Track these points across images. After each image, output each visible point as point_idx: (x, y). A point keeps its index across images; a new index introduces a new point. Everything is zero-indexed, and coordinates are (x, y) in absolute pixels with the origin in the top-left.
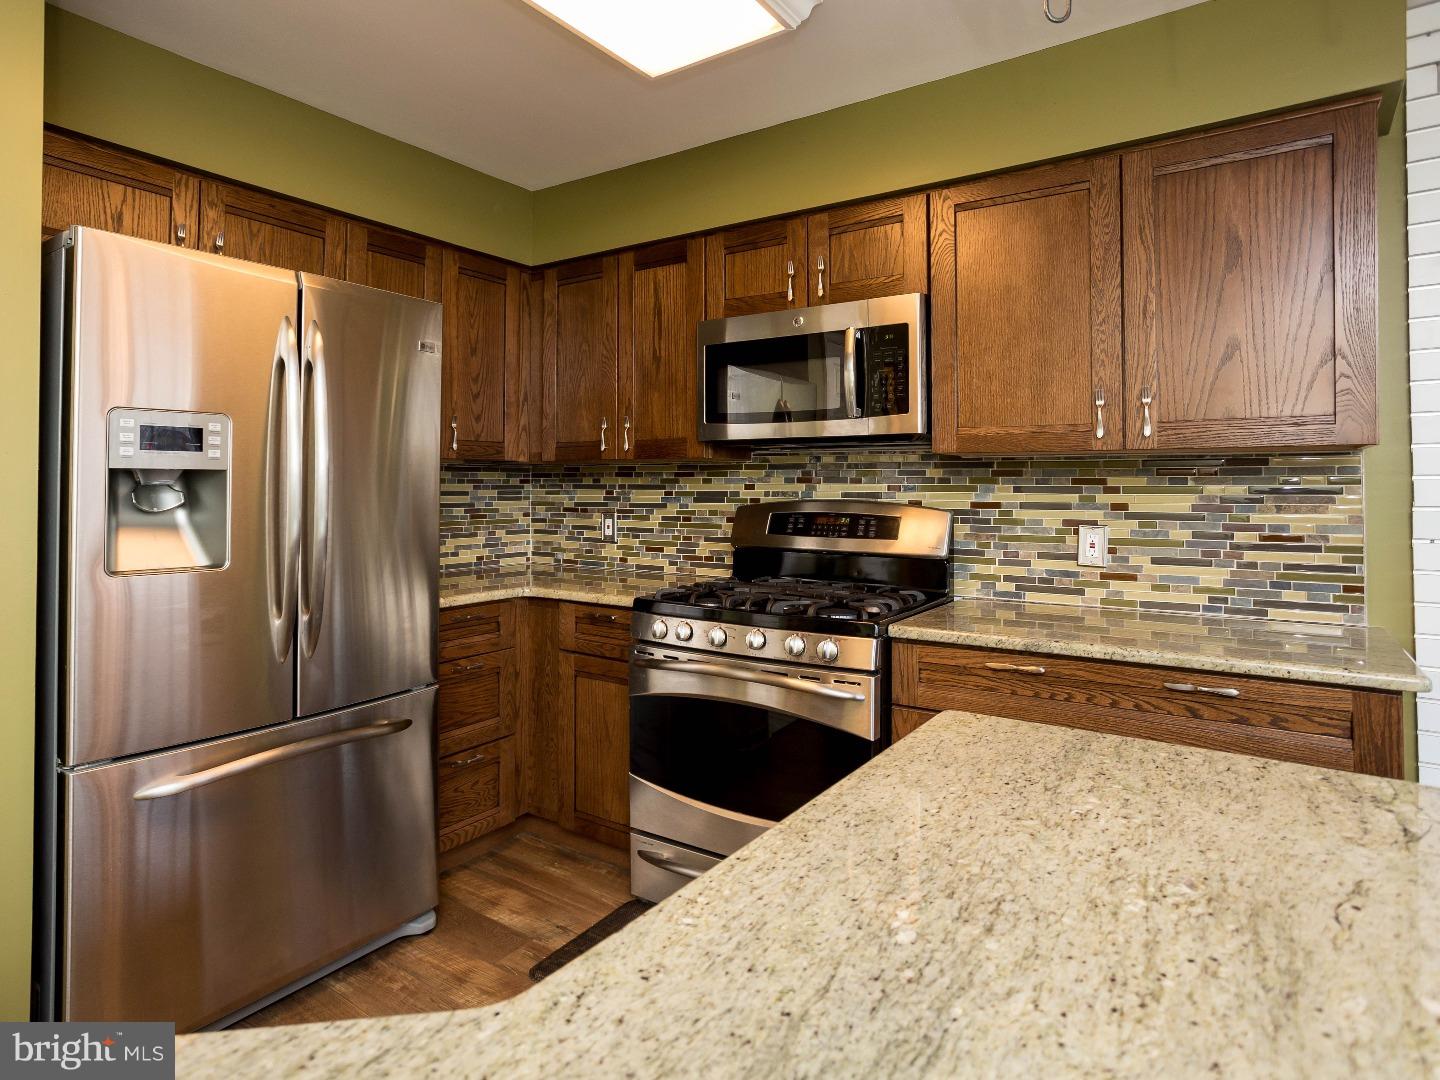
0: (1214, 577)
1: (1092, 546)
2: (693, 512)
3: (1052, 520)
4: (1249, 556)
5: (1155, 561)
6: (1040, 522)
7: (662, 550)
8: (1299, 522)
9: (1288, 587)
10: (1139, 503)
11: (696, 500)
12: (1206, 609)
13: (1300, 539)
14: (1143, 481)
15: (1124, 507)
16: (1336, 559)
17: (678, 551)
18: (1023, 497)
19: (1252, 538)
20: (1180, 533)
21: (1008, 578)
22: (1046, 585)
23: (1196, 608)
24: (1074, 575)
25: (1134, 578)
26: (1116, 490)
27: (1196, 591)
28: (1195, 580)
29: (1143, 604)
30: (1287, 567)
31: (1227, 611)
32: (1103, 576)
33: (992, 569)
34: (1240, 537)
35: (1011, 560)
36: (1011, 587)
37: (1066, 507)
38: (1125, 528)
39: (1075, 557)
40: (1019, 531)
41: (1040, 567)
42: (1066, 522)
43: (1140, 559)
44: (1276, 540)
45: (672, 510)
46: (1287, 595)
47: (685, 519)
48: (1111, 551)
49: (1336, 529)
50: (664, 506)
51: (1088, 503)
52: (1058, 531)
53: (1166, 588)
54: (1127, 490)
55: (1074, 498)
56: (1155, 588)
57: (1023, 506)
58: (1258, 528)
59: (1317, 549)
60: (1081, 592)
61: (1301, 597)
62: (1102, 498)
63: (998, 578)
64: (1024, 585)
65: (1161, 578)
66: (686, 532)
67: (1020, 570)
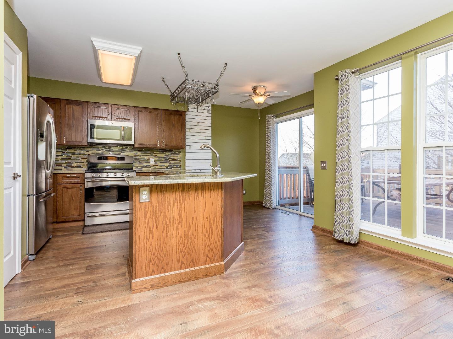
0: (167, 164)
1: (152, 161)
2: (72, 157)
3: (147, 158)
4: (170, 162)
5: (160, 163)
6: (145, 158)
7: (62, 165)
9: (174, 165)
10: (158, 155)
11: (72, 154)
12: (166, 169)
14: (159, 152)
15: (156, 156)
16: (179, 162)
17: (67, 165)
18: (143, 154)
19: (171, 159)
20: (163, 159)
21: (140, 167)
22: (146, 167)
24: (150, 165)
25: (158, 165)
26: (155, 153)
27: (165, 167)
28: (165, 165)
29: (159, 169)
30: (174, 163)
31: (169, 168)
32: (154, 165)
33: (138, 165)
35: (140, 164)
36: (140, 168)
37: (149, 156)
38: (156, 159)
39: (150, 163)
40: (142, 159)
41: (145, 164)
42: (149, 158)
43: (158, 163)
44: (174, 160)
45: (65, 156)
46: (174, 166)
47: (69, 158)
48: (155, 162)
49: (179, 158)
50: (63, 155)
51: (152, 155)
53: (161, 167)
54: (157, 153)
55: (150, 154)
56: (160, 167)
57: (143, 156)
59: (177, 161)
60: (151, 168)
61: (176, 166)
62: (153, 154)
63: (138, 167)
64: (143, 167)
65: (161, 165)
66: (69, 161)
67: (142, 165)
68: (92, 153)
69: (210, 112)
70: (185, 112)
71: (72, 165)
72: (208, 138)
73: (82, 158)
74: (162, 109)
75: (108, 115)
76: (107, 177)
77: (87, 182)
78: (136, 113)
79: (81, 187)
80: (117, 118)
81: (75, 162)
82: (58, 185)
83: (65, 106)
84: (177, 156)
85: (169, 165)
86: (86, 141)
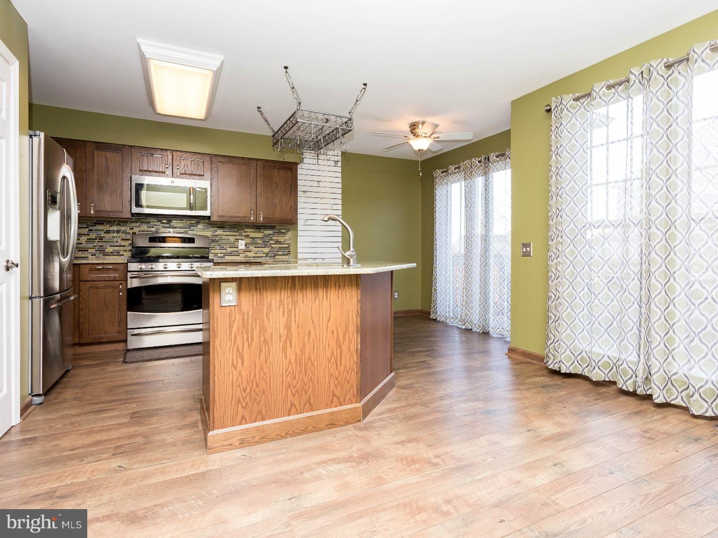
0: (266, 250)
1: (242, 244)
2: (104, 237)
3: (232, 239)
4: (273, 246)
5: (255, 247)
6: (229, 239)
7: (87, 251)
8: (281, 239)
9: (279, 251)
10: (252, 235)
11: (105, 233)
12: (265, 257)
13: (281, 242)
14: (252, 230)
15: (248, 236)
16: (287, 246)
17: (96, 251)
18: (226, 233)
19: (273, 242)
20: (259, 241)
21: (221, 253)
22: (231, 254)
23: (263, 257)
24: (238, 251)
25: (251, 251)
26: (247, 232)
27: (263, 253)
28: (263, 251)
29: (253, 257)
30: (279, 247)
31: (269, 257)
32: (244, 251)
33: (217, 251)
34: (271, 242)
35: (222, 248)
36: (222, 255)
37: (236, 235)
38: (249, 241)
39: (237, 247)
40: (224, 242)
41: (229, 250)
42: (235, 239)
43: (252, 247)
44: (278, 242)
45: (93, 235)
46: (279, 253)
47: (99, 239)
48: (246, 245)
49: (287, 240)
50: (89, 235)
51: (240, 235)
52: (234, 241)
53: (257, 254)
54: (249, 232)
55: (237, 234)
56: (255, 253)
57: (225, 235)
58: (274, 240)
59: (283, 244)
60: (239, 255)
61: (281, 253)
62: (243, 234)
63: (218, 253)
64: (225, 254)
65: (257, 251)
66: (100, 244)
67: (224, 251)
68: (139, 231)
69: (340, 164)
70: (297, 164)
71: (105, 251)
72: (335, 207)
73: (122, 240)
74: (258, 160)
75: (167, 168)
76: (165, 270)
77: (130, 278)
78: (215, 165)
79: (121, 286)
80: (181, 174)
81: (111, 246)
82: (81, 283)
83: (93, 153)
84: (283, 237)
85: (269, 251)
86: (129, 210)
